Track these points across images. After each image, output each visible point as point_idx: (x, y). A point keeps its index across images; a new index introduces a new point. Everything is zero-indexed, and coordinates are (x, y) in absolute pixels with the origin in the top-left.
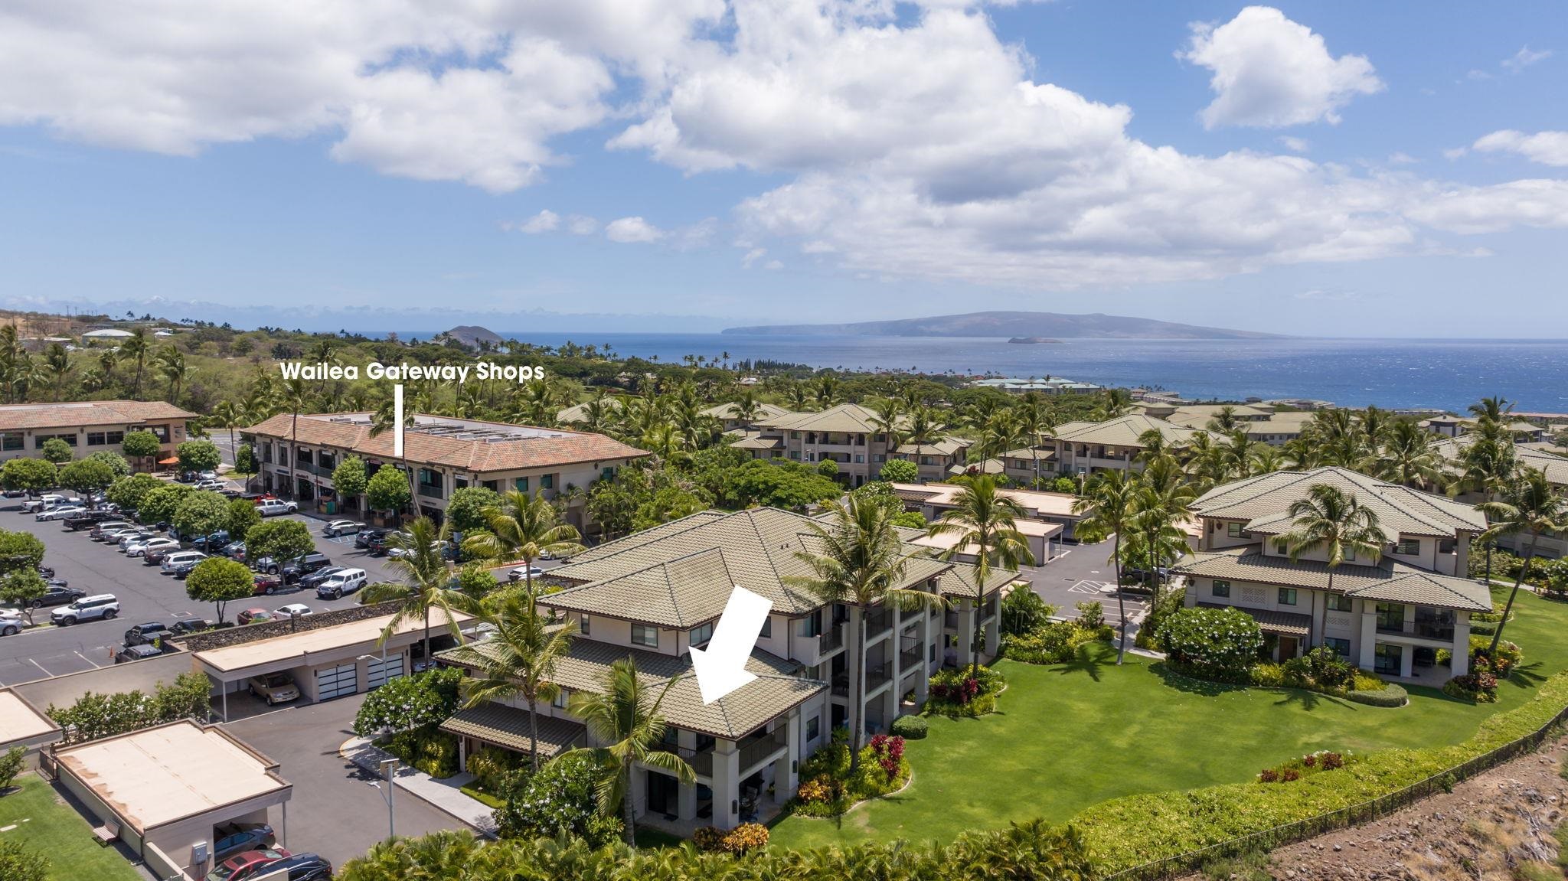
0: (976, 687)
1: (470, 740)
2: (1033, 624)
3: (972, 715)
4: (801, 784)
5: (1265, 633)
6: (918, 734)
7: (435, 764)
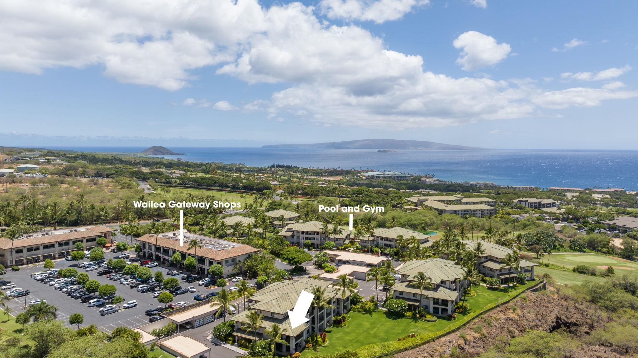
0: (344, 319)
1: (238, 337)
2: (358, 302)
3: (341, 327)
4: (306, 344)
5: (409, 305)
6: (330, 332)
7: (231, 342)
